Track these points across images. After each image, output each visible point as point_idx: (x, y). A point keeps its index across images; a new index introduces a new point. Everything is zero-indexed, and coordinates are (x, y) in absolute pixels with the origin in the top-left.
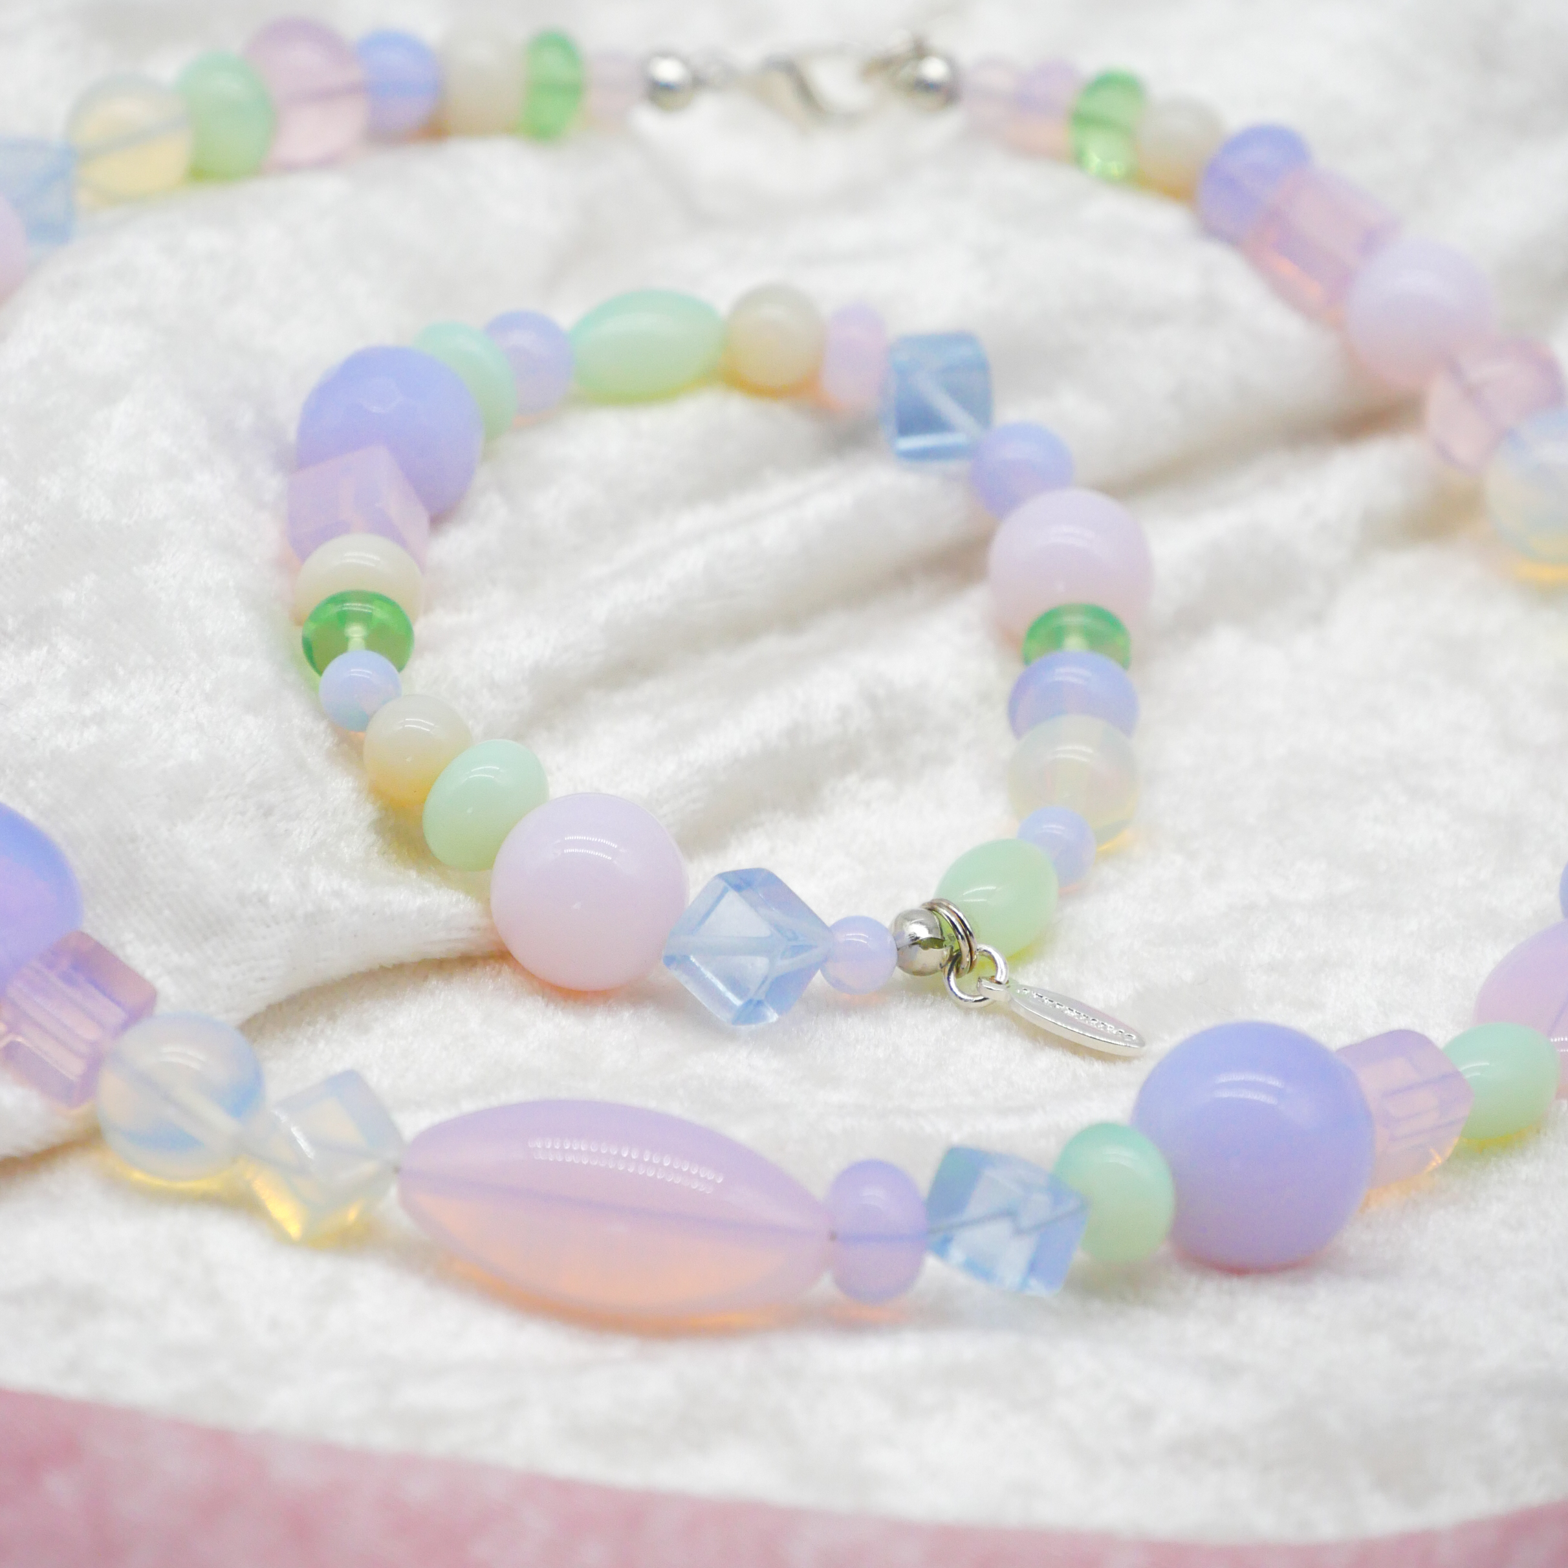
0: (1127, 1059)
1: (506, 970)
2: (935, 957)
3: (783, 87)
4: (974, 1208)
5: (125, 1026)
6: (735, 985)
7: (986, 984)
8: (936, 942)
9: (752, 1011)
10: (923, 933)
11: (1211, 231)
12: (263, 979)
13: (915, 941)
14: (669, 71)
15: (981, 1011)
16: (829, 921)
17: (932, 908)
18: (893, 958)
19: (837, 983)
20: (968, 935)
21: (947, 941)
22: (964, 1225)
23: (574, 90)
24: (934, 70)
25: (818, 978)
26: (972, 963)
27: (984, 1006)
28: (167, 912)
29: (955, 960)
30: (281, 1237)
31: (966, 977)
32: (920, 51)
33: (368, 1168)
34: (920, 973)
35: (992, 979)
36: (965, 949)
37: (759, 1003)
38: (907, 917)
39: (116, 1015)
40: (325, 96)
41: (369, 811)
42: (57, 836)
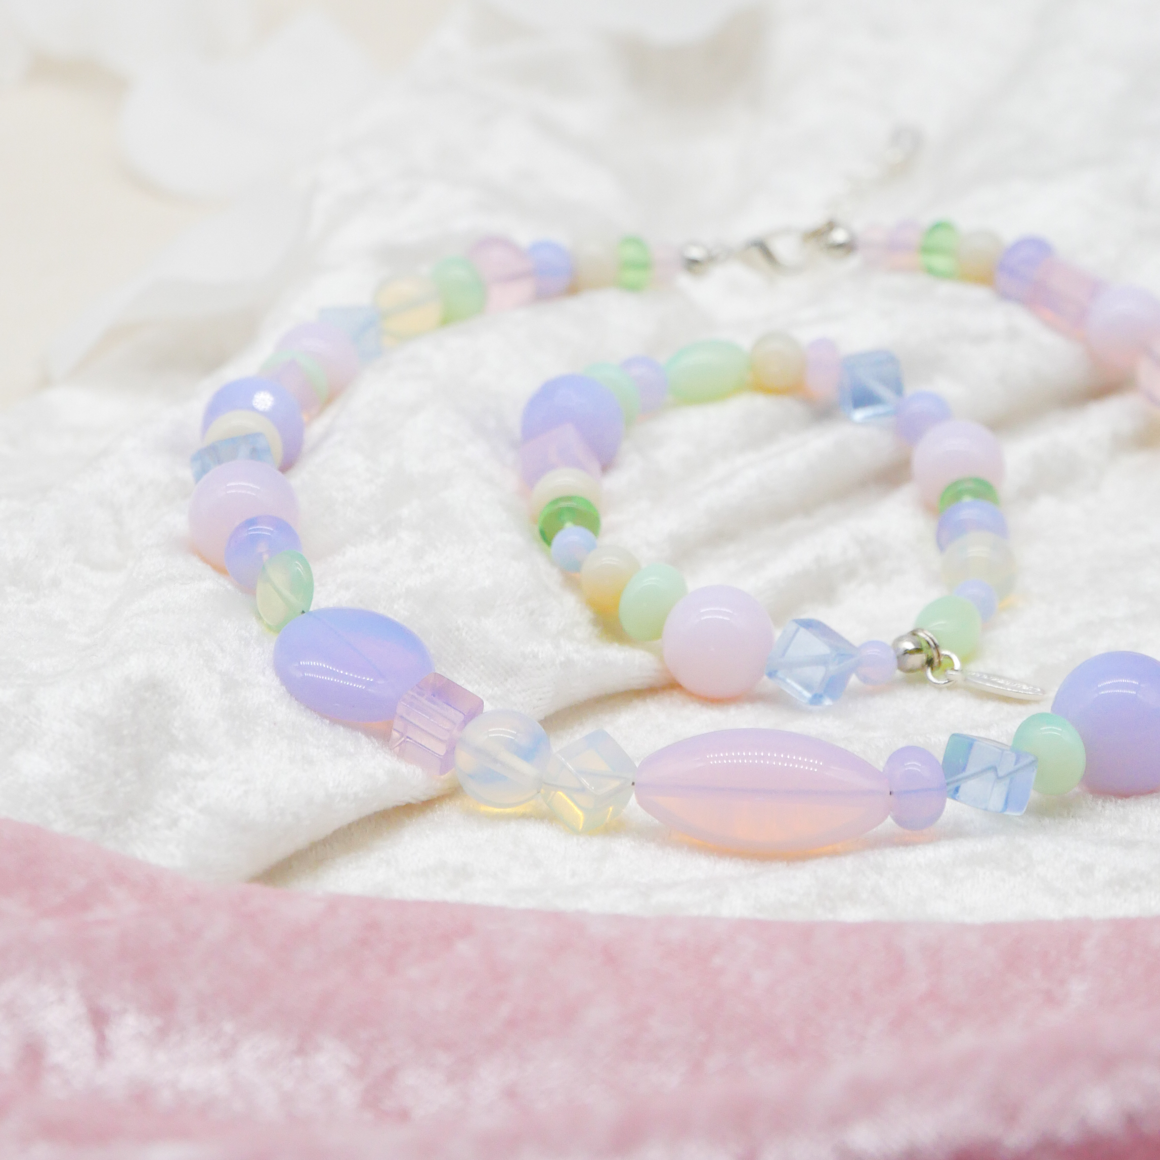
0: (1037, 702)
1: (675, 693)
2: (919, 659)
3: (756, 254)
4: (970, 770)
5: (465, 723)
6: (807, 687)
7: (950, 672)
8: (918, 650)
9: (817, 699)
10: (909, 646)
11: (1005, 296)
12: (540, 699)
13: (907, 652)
14: (695, 253)
15: (948, 688)
16: (857, 644)
17: (914, 633)
18: (895, 663)
19: (864, 679)
20: (936, 647)
21: (925, 650)
22: (967, 778)
23: (644, 265)
24: (839, 236)
25: (854, 680)
26: (940, 663)
27: (951, 685)
28: (482, 667)
29: (930, 662)
30: (571, 830)
31: (937, 672)
32: (831, 226)
33: (615, 784)
34: (911, 671)
35: (953, 669)
36: (935, 654)
37: (821, 696)
38: (900, 639)
39: (459, 717)
40: (514, 277)
41: (588, 614)
42: (415, 631)
